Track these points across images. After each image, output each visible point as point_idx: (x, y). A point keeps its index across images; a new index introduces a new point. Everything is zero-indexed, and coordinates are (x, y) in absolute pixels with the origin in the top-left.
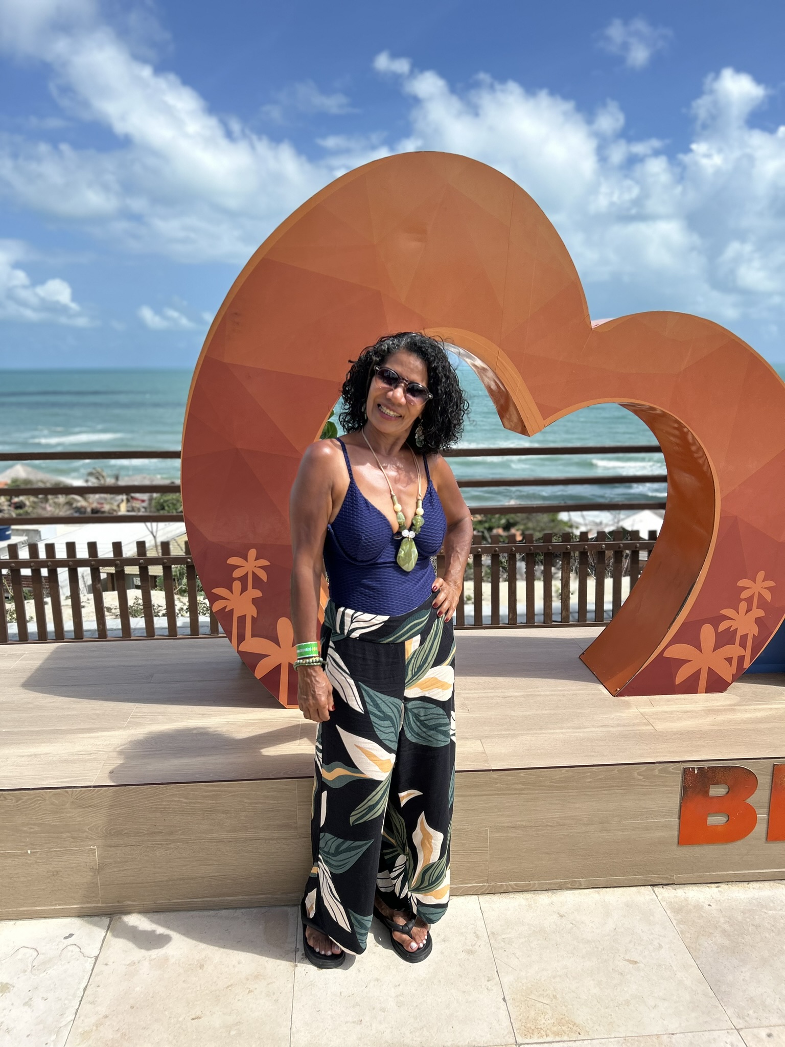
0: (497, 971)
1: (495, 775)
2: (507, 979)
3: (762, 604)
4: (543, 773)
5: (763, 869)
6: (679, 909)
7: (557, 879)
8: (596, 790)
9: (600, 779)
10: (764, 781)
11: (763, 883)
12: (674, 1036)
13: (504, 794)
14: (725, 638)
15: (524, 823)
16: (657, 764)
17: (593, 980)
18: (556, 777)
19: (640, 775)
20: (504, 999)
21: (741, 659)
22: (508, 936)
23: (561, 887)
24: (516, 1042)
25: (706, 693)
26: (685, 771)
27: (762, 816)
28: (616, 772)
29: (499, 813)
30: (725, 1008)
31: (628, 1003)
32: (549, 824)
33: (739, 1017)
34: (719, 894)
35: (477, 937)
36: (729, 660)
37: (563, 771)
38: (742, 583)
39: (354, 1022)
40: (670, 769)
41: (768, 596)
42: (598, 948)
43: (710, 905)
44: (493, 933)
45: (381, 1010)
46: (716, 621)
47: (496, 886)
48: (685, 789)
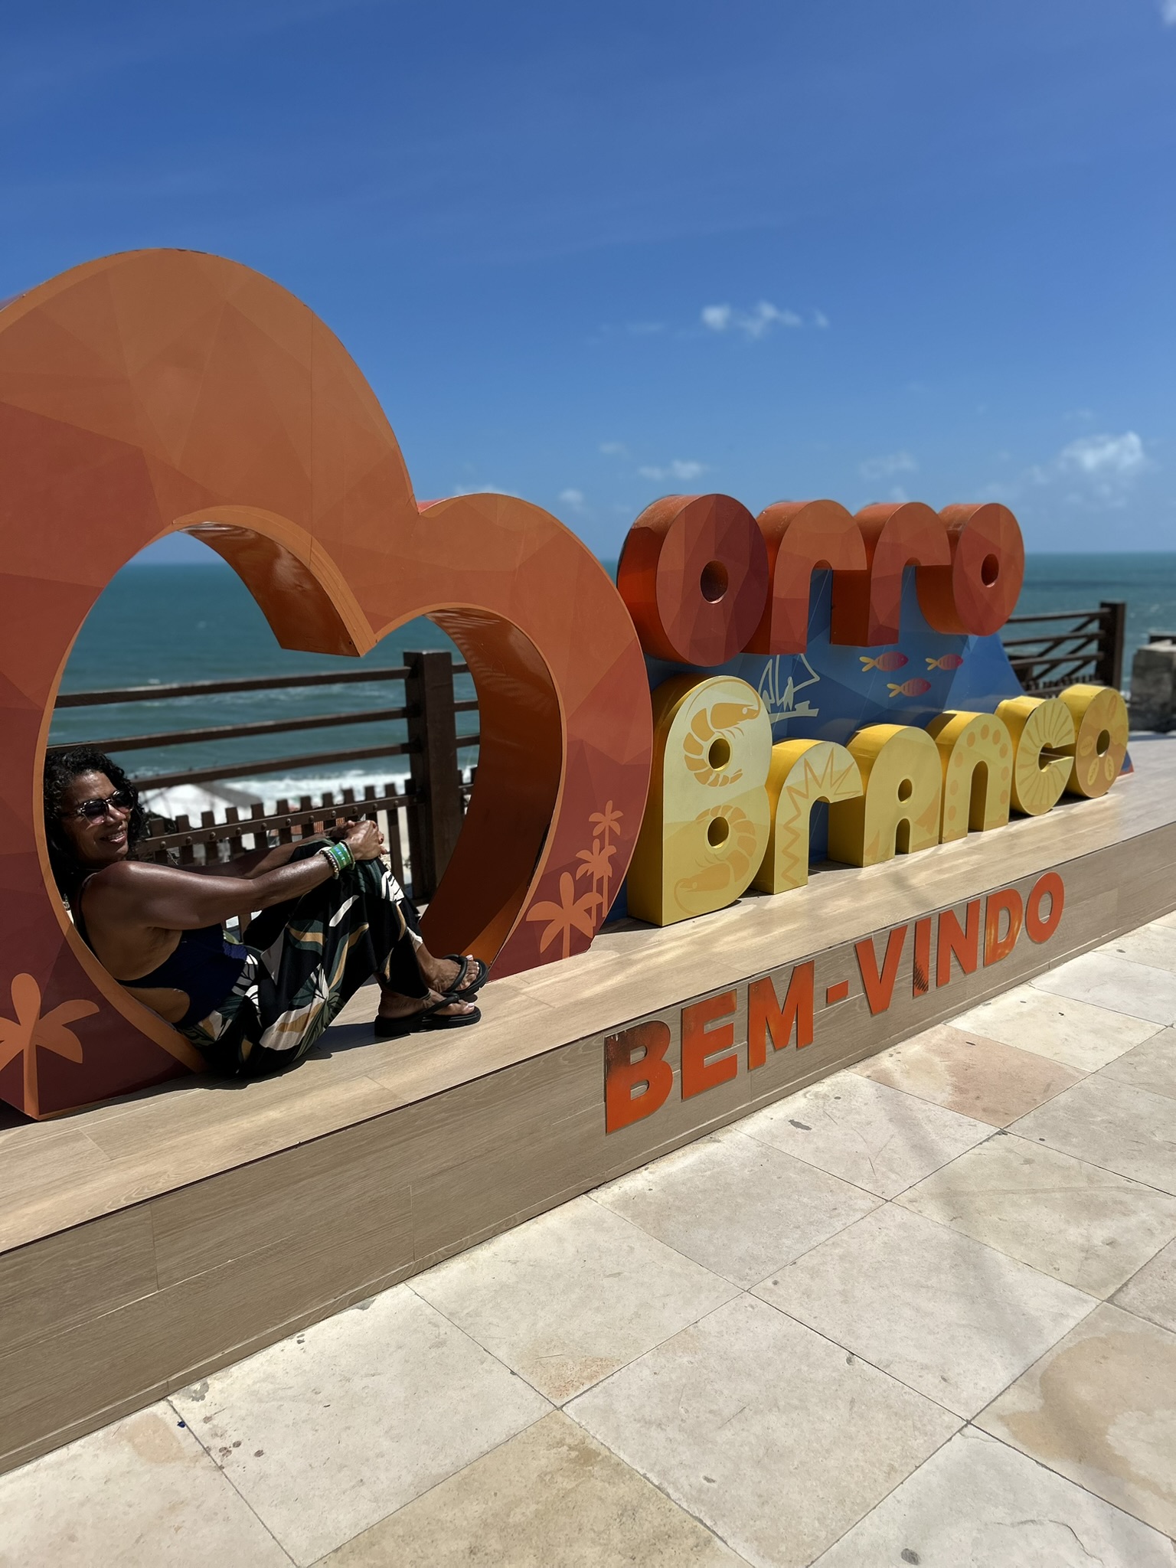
0: (485, 1350)
1: (413, 1110)
2: (502, 1353)
3: (614, 839)
4: (467, 1090)
5: (681, 1133)
6: (626, 1204)
7: (490, 1224)
8: (522, 1093)
9: (528, 1077)
10: (675, 1030)
11: (683, 1149)
12: (699, 1324)
13: (426, 1132)
14: (583, 887)
15: (450, 1164)
16: (581, 1041)
17: (590, 1309)
18: (481, 1091)
19: (566, 1060)
20: (513, 1373)
21: (600, 906)
22: (471, 1309)
23: (496, 1233)
24: (555, 1406)
25: (571, 955)
26: (607, 1041)
27: (676, 1072)
28: (542, 1063)
29: (422, 1160)
30: (725, 1277)
31: (637, 1315)
32: (478, 1154)
33: (741, 1280)
34: (651, 1175)
35: (436, 1326)
36: (589, 911)
37: (488, 1080)
38: (594, 817)
39: (353, 1487)
40: (593, 1043)
41: (617, 829)
42: (573, 1277)
43: (650, 1190)
44: (451, 1314)
45: (377, 1456)
46: (572, 868)
47: (424, 1260)
48: (608, 1063)
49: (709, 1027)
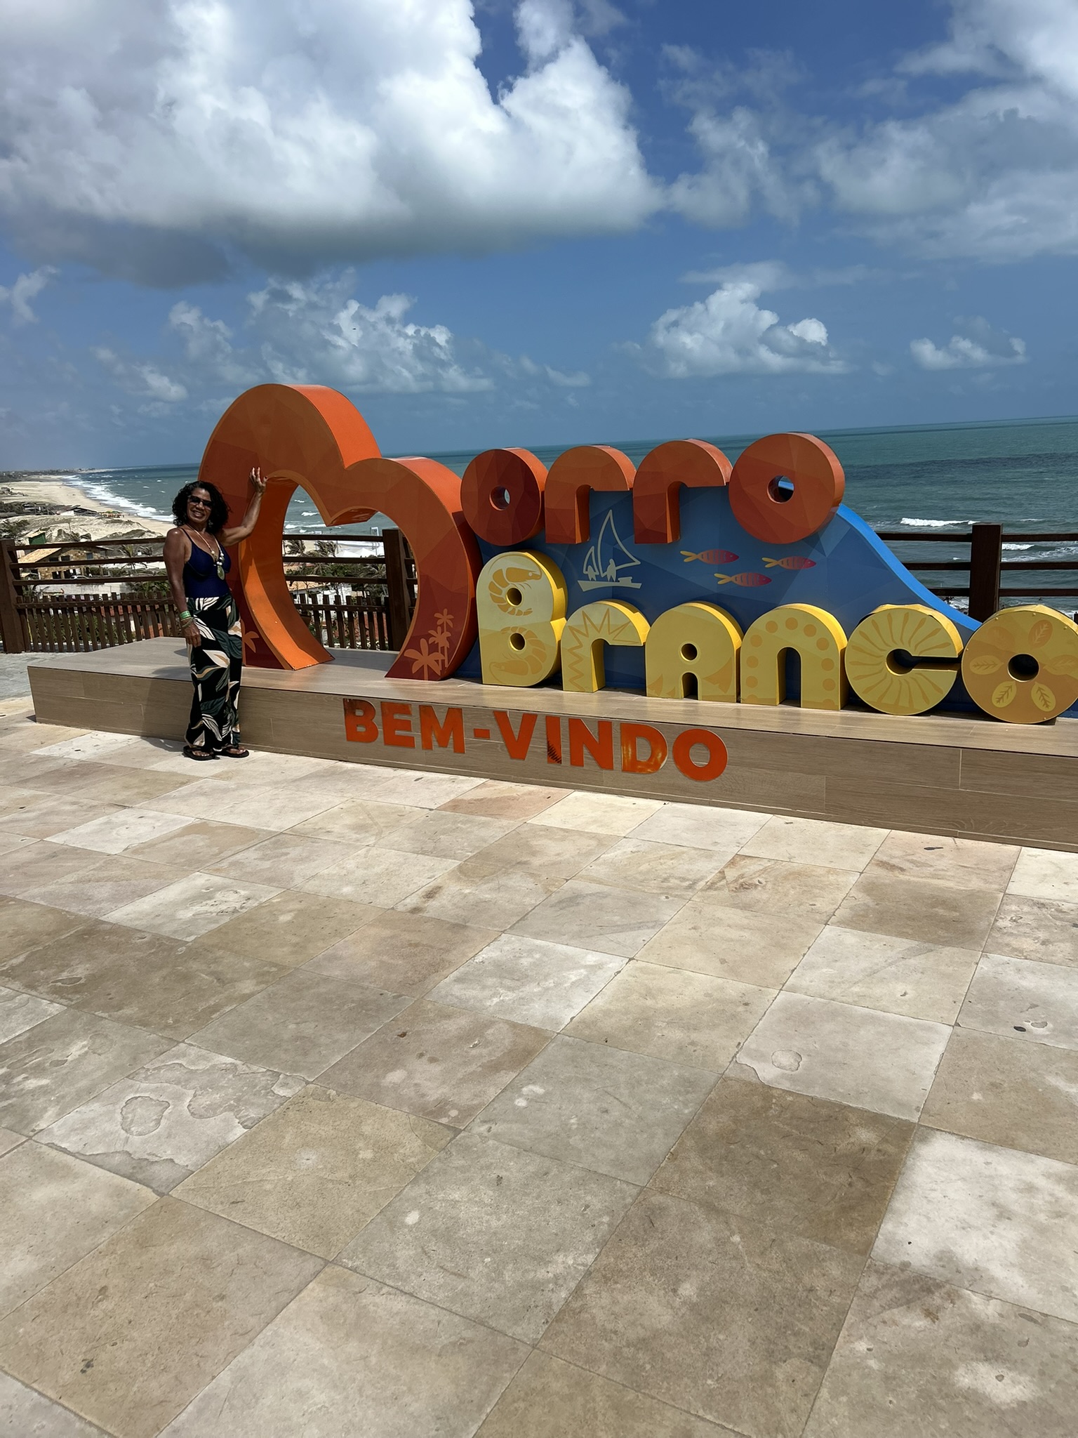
1: (270, 691)
4: (288, 694)
7: (300, 750)
10: (378, 710)
13: (275, 702)
16: (332, 695)
18: (294, 696)
26: (344, 700)
27: (380, 730)
29: (274, 711)
32: (294, 720)
37: (296, 694)
40: (338, 698)
48: (346, 710)
49: (397, 716)
